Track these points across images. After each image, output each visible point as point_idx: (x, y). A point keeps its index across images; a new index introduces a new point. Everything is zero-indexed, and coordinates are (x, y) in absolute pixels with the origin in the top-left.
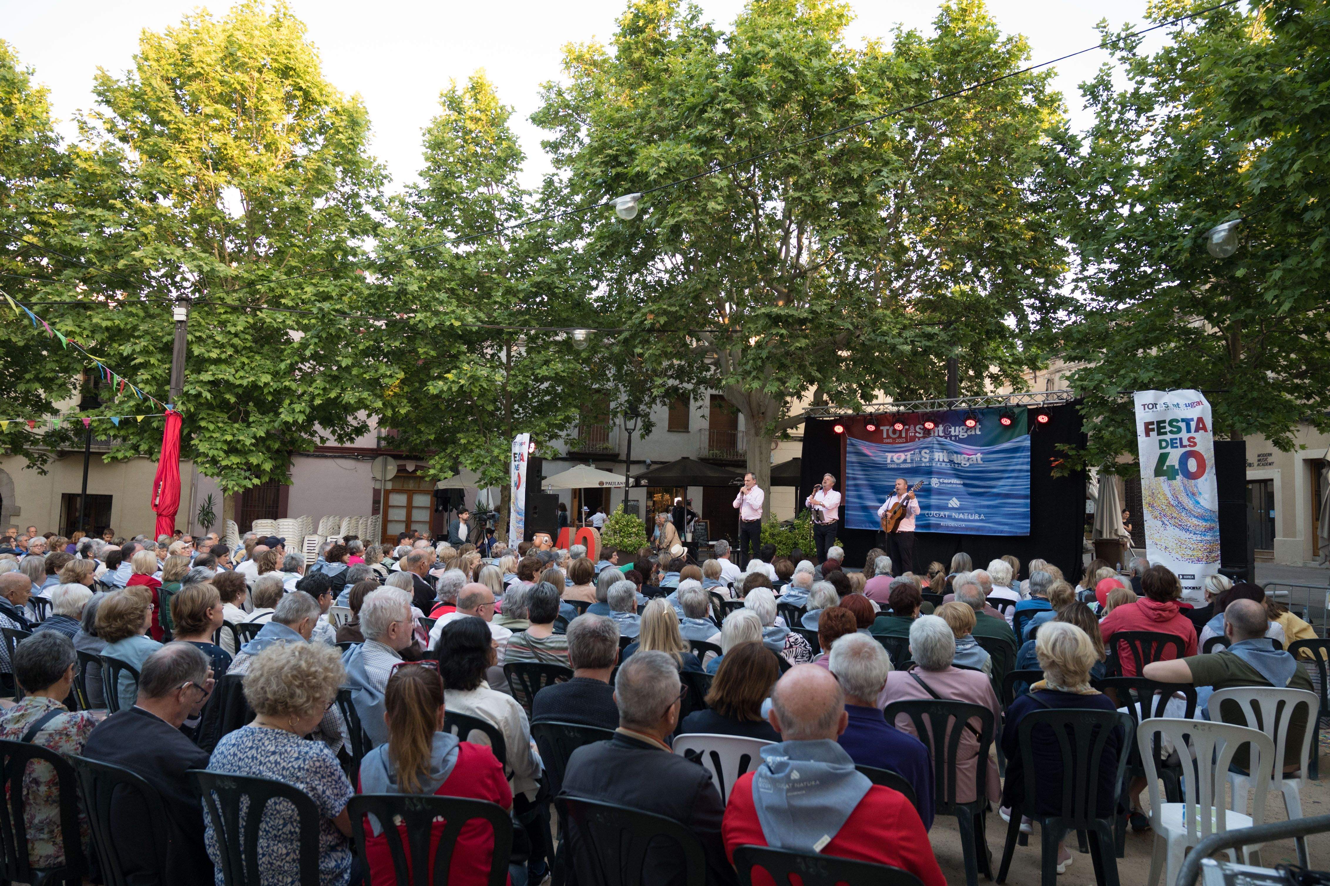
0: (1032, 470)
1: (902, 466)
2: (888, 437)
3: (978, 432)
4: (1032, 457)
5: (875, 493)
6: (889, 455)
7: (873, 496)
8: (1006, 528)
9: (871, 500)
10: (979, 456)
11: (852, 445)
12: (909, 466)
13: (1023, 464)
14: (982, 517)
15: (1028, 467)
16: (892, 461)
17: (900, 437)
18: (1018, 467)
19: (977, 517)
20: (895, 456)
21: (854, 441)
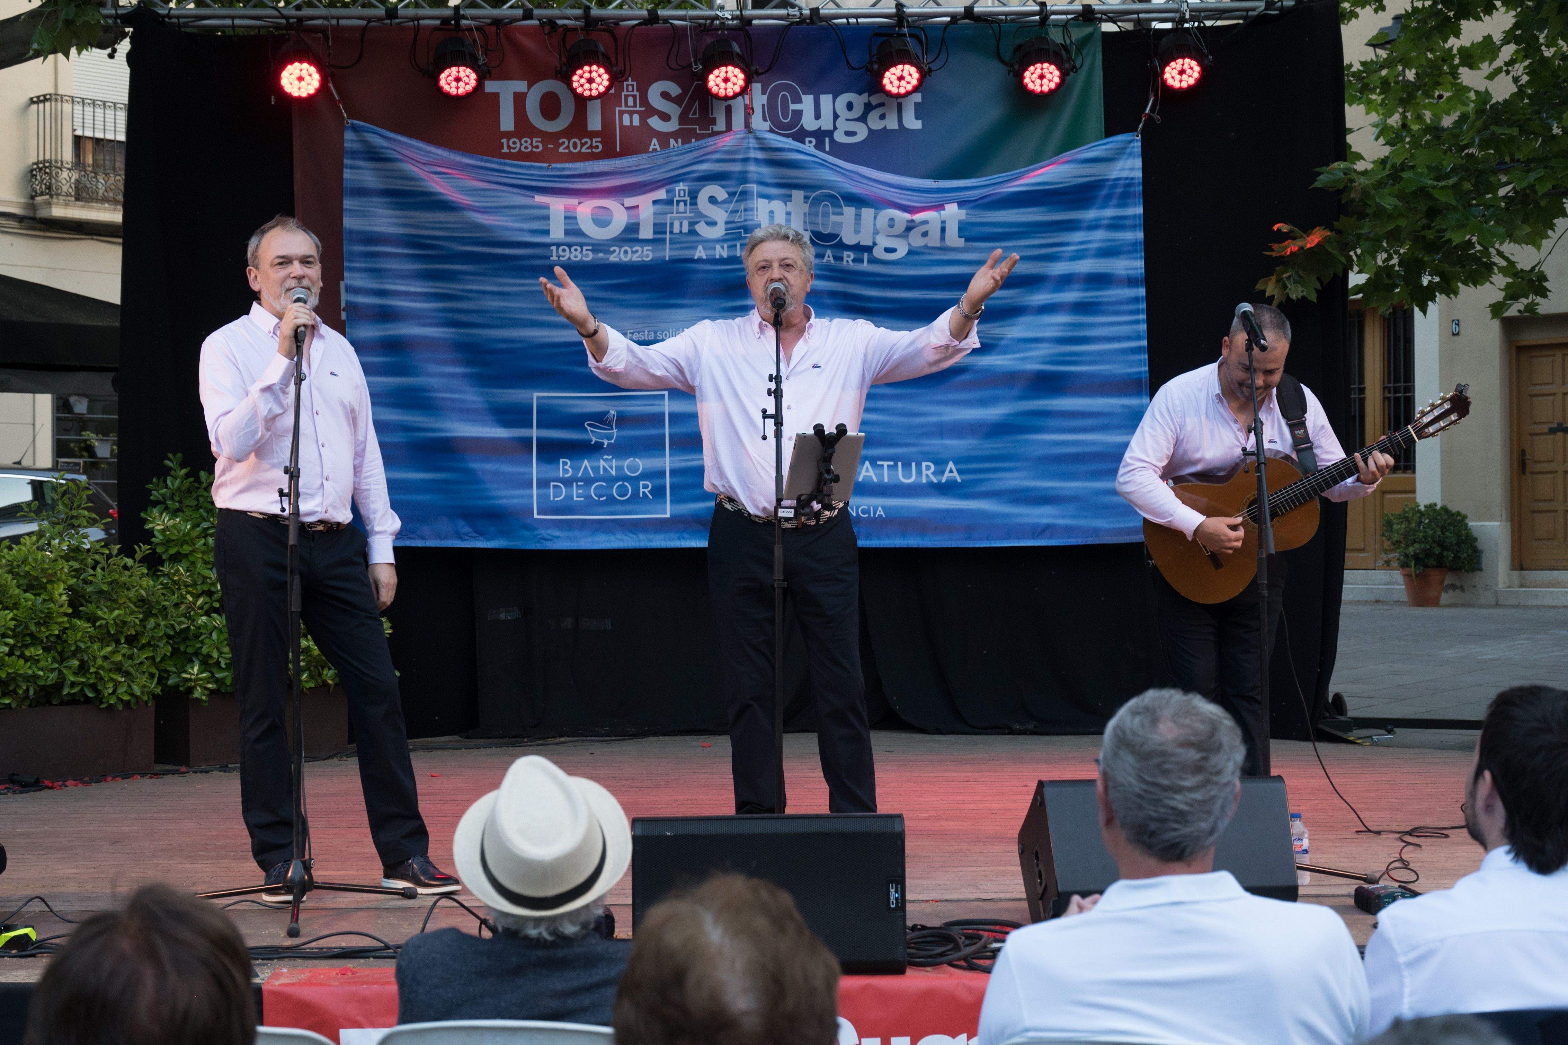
0: (1151, 279)
1: (619, 256)
2: (523, 127)
3: (913, 123)
4: (1149, 222)
5: (484, 380)
6: (557, 206)
7: (472, 396)
8: (1043, 515)
9: (466, 413)
10: (953, 212)
11: (374, 156)
12: (643, 254)
13: (1109, 252)
14: (951, 473)
15: (1136, 265)
16: (572, 231)
17: (578, 128)
18: (1085, 266)
19: (928, 473)
20: (585, 210)
21: (381, 137)
